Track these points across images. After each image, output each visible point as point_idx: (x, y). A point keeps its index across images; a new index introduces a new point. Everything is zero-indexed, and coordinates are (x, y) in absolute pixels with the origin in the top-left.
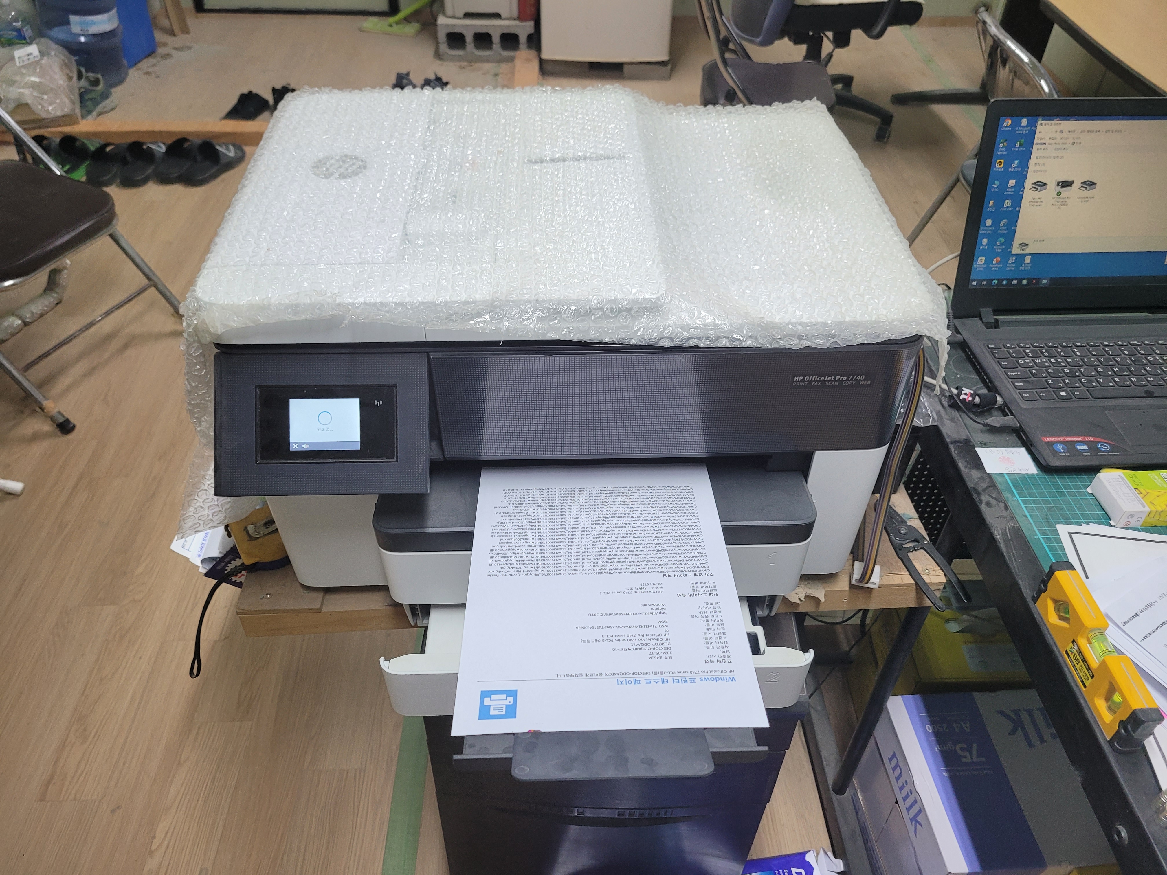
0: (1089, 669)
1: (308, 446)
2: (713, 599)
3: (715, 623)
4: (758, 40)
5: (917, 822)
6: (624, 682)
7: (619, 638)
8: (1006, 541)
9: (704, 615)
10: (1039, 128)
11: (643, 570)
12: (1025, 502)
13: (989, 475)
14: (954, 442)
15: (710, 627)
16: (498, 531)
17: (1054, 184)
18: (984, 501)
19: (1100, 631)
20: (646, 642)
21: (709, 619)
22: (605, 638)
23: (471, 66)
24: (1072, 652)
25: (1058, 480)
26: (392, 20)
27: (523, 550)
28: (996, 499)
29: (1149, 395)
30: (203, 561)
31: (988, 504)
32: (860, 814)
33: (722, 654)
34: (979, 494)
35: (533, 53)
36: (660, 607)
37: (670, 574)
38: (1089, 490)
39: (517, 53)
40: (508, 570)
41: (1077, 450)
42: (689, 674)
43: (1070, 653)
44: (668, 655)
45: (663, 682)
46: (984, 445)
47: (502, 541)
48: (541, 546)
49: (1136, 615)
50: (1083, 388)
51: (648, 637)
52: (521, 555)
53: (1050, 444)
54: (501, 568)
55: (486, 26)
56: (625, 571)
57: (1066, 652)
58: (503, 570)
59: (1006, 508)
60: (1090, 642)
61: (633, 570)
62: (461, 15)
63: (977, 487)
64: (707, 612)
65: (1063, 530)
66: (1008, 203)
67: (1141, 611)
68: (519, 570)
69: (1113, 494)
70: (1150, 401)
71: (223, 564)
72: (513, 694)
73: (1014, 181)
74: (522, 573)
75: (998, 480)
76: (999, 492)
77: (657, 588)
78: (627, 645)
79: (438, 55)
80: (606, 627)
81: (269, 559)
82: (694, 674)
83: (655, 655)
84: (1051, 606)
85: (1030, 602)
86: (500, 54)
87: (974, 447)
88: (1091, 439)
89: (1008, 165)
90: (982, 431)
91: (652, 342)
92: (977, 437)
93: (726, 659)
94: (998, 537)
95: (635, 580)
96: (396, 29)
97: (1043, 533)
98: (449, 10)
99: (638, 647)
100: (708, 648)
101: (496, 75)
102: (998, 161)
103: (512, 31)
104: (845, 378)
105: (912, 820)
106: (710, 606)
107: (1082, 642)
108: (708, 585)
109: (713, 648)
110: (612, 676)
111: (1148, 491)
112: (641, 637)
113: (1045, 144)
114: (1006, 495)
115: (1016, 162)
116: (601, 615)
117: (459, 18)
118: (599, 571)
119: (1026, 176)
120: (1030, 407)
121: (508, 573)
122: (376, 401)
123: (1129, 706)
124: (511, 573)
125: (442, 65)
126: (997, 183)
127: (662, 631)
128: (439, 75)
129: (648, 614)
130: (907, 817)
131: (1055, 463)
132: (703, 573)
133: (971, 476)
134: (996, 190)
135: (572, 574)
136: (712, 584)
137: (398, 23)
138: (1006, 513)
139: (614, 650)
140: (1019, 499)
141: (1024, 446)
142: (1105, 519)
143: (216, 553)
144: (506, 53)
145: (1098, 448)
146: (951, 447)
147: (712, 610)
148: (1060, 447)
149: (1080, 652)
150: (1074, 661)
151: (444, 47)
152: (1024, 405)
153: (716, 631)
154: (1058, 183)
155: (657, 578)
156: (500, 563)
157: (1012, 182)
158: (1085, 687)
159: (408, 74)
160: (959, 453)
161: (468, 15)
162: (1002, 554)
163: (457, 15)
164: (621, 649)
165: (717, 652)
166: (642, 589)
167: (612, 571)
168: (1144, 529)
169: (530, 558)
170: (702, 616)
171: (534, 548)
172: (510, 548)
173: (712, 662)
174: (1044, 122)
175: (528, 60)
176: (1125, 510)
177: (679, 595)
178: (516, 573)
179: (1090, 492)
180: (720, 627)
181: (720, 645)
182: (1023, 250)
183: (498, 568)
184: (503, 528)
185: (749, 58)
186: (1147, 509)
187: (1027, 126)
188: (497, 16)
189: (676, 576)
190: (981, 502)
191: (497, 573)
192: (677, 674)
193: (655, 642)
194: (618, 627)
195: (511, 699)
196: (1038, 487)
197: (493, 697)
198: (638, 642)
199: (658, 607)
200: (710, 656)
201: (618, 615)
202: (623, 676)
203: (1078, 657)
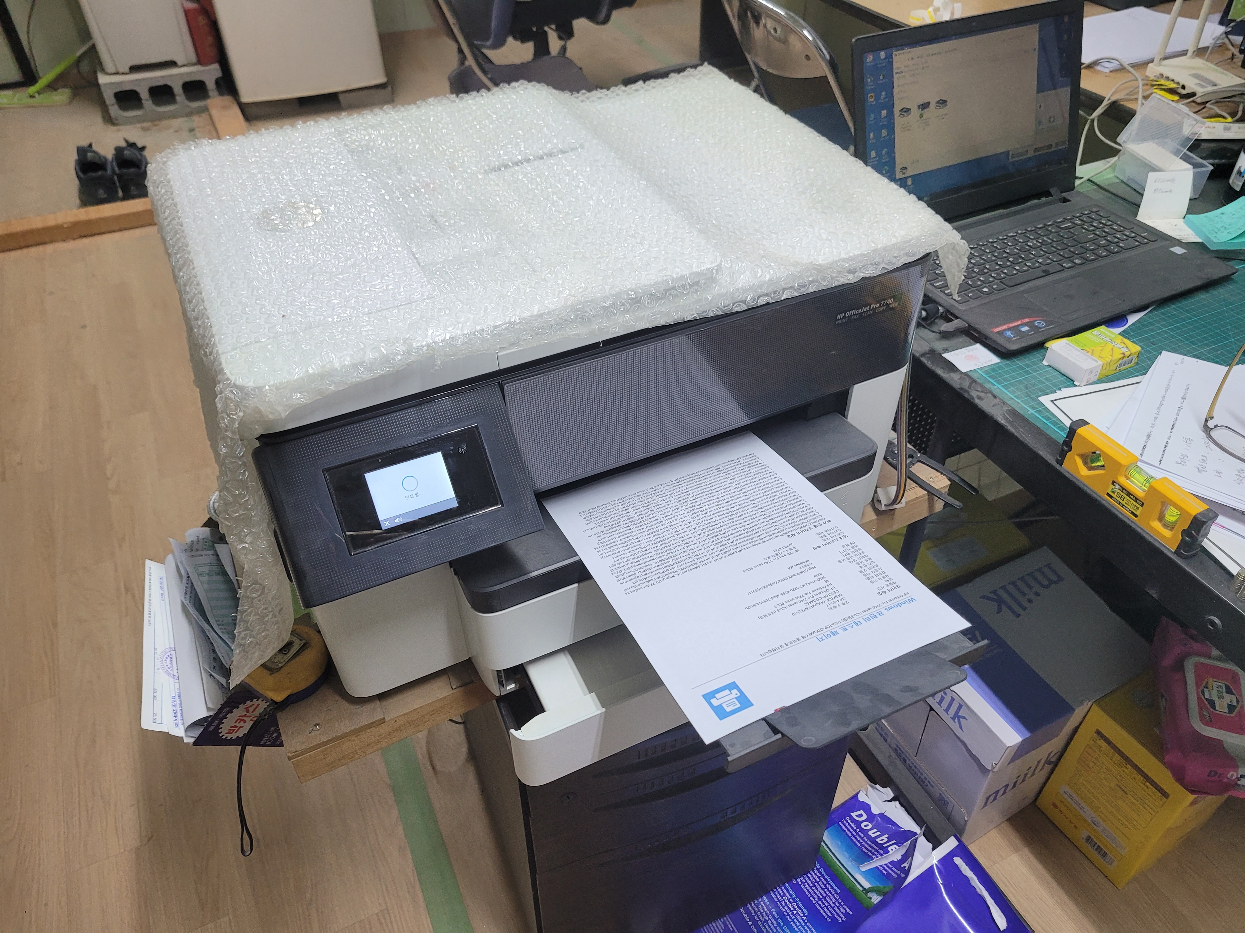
0: (1137, 500)
1: (401, 519)
2: (845, 541)
3: (862, 560)
4: (489, 43)
5: (960, 717)
6: (824, 638)
7: (791, 603)
8: (1010, 422)
9: (848, 556)
10: (895, 59)
11: (767, 538)
12: (1006, 387)
13: (965, 374)
14: (923, 355)
15: (861, 565)
16: (604, 551)
17: (916, 107)
18: (975, 396)
19: (1134, 464)
20: (816, 598)
21: (855, 558)
22: (778, 608)
23: (156, 125)
24: (1114, 493)
25: (1020, 362)
26: (32, 89)
27: (642, 560)
28: (982, 392)
29: (1047, 273)
30: (187, 730)
31: (979, 398)
32: (889, 739)
33: (888, 583)
34: (968, 392)
35: (227, 100)
36: (807, 564)
37: (792, 533)
38: (1045, 363)
39: (209, 102)
40: (641, 582)
41: (1021, 331)
42: (873, 610)
43: (1112, 494)
44: (843, 601)
45: (857, 625)
46: (946, 350)
47: (615, 559)
48: (656, 551)
49: (1145, 446)
50: (996, 281)
51: (815, 593)
52: (643, 565)
53: (1000, 333)
54: (634, 583)
55: (162, 77)
56: (751, 545)
57: (1108, 495)
58: (636, 584)
59: (995, 397)
60: (1128, 478)
61: (757, 542)
62: (127, 70)
63: (963, 387)
64: (849, 554)
65: (1045, 400)
66: (884, 132)
67: (1146, 442)
68: (653, 578)
69: (1070, 358)
70: (1050, 278)
71: (217, 722)
72: (733, 686)
73: (885, 111)
74: (657, 580)
75: (975, 376)
76: (981, 385)
77: (791, 549)
78: (803, 606)
79: (109, 120)
80: (772, 598)
81: (302, 686)
82: (878, 608)
83: (832, 605)
84: (1079, 461)
85: (1058, 467)
86: (189, 106)
87: (940, 354)
88: (1027, 320)
89: (877, 98)
90: (938, 340)
91: (727, 310)
92: (939, 345)
93: (894, 585)
94: (1003, 422)
95: (767, 549)
96: (38, 99)
97: (1033, 408)
98: (109, 65)
99: (812, 604)
100: (873, 583)
101: (192, 130)
102: (869, 95)
103: (197, 78)
104: (878, 305)
105: (953, 719)
106: (848, 548)
107: (1122, 480)
108: (832, 531)
109: (876, 581)
110: (809, 637)
111: (1093, 348)
112: (809, 595)
113: (902, 72)
114: (988, 386)
115: (884, 93)
116: (759, 589)
117: (123, 74)
118: (728, 553)
119: (893, 106)
120: (968, 307)
121: (645, 585)
122: (460, 450)
123: (1190, 515)
124: (647, 584)
125: (119, 130)
126: (872, 116)
127: (822, 583)
128: (131, 140)
129: (800, 573)
130: (947, 718)
131: (1014, 347)
132: (821, 522)
133: (953, 379)
134: (873, 122)
135: (705, 564)
136: (836, 529)
137: (39, 93)
138: (996, 401)
139: (793, 614)
140: (999, 386)
141: (976, 342)
142: (1070, 382)
143: (202, 713)
144: (195, 105)
145: (1036, 326)
146: (923, 359)
147: (852, 550)
148: (1009, 333)
149: (1123, 489)
150: (1119, 499)
151: (114, 110)
152: (962, 307)
153: (869, 566)
154: (919, 106)
155: (782, 541)
156: (629, 578)
157: (884, 113)
158: (1136, 516)
159: (90, 146)
160: (932, 362)
161: (135, 69)
162: (1013, 435)
163: (121, 70)
164: (799, 612)
165: (882, 583)
166: (777, 555)
167: (740, 549)
168: (1100, 381)
169: (654, 565)
170: (848, 558)
171: (651, 554)
172: (629, 562)
173: (885, 592)
174: (897, 53)
175: (225, 108)
176: (1085, 368)
177: (814, 548)
178: (652, 582)
179: (1046, 364)
180: (869, 561)
181: (880, 576)
182: (904, 174)
183: (630, 584)
184: (607, 547)
185: (491, 62)
186: (1100, 363)
187: (884, 59)
188: (172, 64)
189: (799, 533)
190: (973, 398)
191: (634, 589)
192: (863, 614)
193: (824, 594)
194: (782, 594)
195: (735, 691)
196: (1007, 372)
197: (717, 696)
198: (809, 600)
199: (804, 564)
200: (879, 589)
201: (775, 584)
202: (819, 633)
203: (1122, 494)
